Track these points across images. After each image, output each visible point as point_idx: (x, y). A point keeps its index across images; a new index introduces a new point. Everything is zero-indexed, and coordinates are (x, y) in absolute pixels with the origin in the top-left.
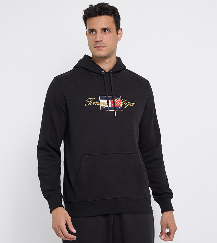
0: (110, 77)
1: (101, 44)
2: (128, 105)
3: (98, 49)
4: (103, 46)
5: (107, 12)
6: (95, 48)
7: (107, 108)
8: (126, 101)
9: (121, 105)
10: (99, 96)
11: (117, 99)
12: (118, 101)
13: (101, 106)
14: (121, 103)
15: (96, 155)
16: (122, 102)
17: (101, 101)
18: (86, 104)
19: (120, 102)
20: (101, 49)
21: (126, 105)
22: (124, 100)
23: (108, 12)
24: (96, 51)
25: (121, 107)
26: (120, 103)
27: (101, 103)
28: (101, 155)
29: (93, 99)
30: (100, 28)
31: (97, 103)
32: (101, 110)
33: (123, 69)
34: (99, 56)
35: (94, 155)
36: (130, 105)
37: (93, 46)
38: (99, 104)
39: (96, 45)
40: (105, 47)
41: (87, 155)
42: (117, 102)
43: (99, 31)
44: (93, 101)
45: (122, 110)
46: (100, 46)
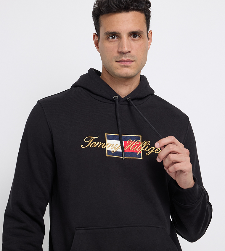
1: (128, 56)
2: (152, 151)
3: (123, 65)
4: (132, 59)
5: (137, 5)
6: (118, 63)
7: (117, 153)
8: (149, 145)
9: (141, 151)
10: (106, 134)
11: (135, 141)
12: (137, 144)
13: (108, 149)
14: (140, 148)
15: (96, 229)
16: (142, 146)
17: (108, 141)
18: (82, 146)
19: (138, 145)
20: (128, 65)
21: (148, 152)
22: (146, 143)
23: (139, 6)
24: (119, 67)
25: (140, 153)
27: (108, 145)
28: (106, 228)
29: (95, 138)
30: (128, 32)
31: (101, 144)
32: (107, 156)
33: (149, 95)
34: (125, 75)
35: (94, 229)
36: (155, 151)
37: (114, 60)
38: (105, 147)
39: (121, 57)
40: (133, 61)
41: (83, 228)
42: (134, 146)
43: (125, 37)
44: (96, 141)
45: (142, 159)
46: (128, 60)
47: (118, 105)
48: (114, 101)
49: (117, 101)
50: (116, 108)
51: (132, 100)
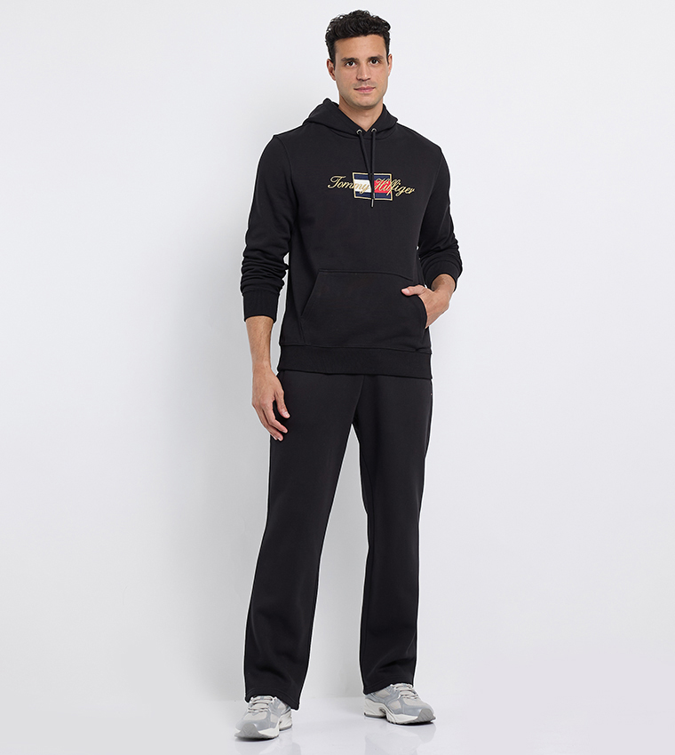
0: (372, 139)
1: (369, 84)
2: (403, 191)
3: (362, 93)
4: (373, 87)
5: (376, 28)
6: (357, 91)
8: (400, 184)
9: (390, 191)
10: (353, 173)
11: (385, 180)
12: (386, 184)
13: (355, 190)
15: (342, 272)
16: (392, 186)
17: (355, 181)
18: (329, 186)
20: (368, 93)
21: (398, 191)
22: (398, 182)
24: (358, 95)
25: (390, 194)
26: (388, 186)
27: (356, 186)
28: (351, 272)
29: (342, 177)
30: (366, 58)
31: (348, 185)
32: (355, 197)
34: (365, 105)
35: (339, 272)
36: (406, 191)
37: (353, 88)
38: (352, 188)
39: (360, 85)
41: (327, 270)
42: (384, 186)
43: (363, 62)
44: (343, 180)
45: (391, 200)
46: (368, 88)
47: (363, 140)
48: (358, 136)
49: (361, 135)
50: (361, 142)
51: (377, 133)
